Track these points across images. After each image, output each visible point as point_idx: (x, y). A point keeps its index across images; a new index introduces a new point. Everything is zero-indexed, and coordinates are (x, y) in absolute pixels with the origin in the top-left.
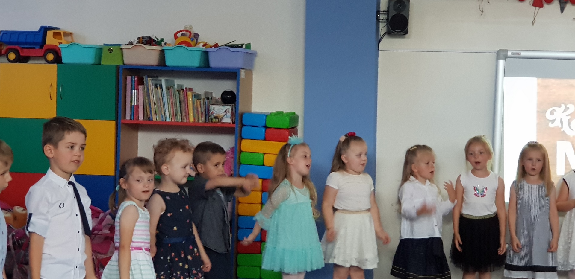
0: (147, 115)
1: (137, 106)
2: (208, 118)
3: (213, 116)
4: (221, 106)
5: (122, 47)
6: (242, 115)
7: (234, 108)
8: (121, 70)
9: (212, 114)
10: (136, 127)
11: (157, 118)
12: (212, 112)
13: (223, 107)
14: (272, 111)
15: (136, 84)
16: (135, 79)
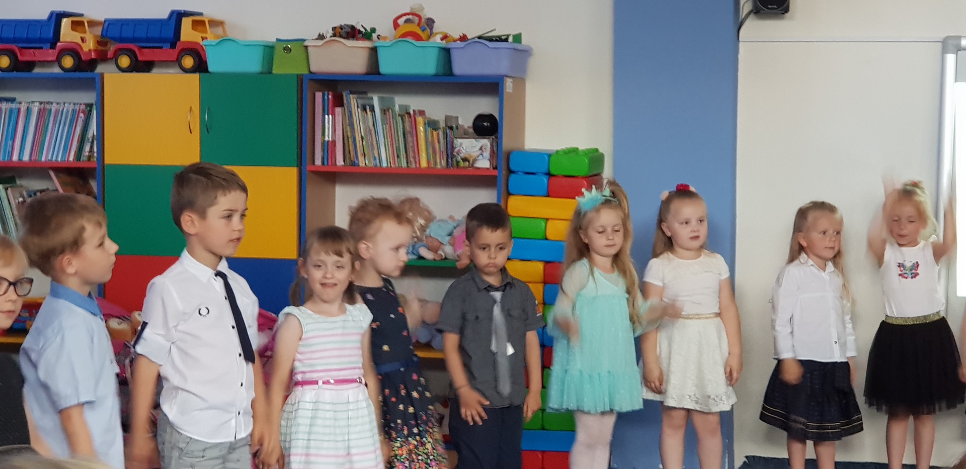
0: (350, 157)
1: (334, 142)
2: (452, 160)
3: (460, 158)
4: (473, 140)
5: (306, 43)
6: (508, 155)
7: (495, 143)
8: (306, 82)
9: (458, 154)
10: (332, 177)
11: (367, 162)
12: (459, 151)
13: (477, 141)
14: (559, 148)
15: (330, 105)
16: (328, 97)
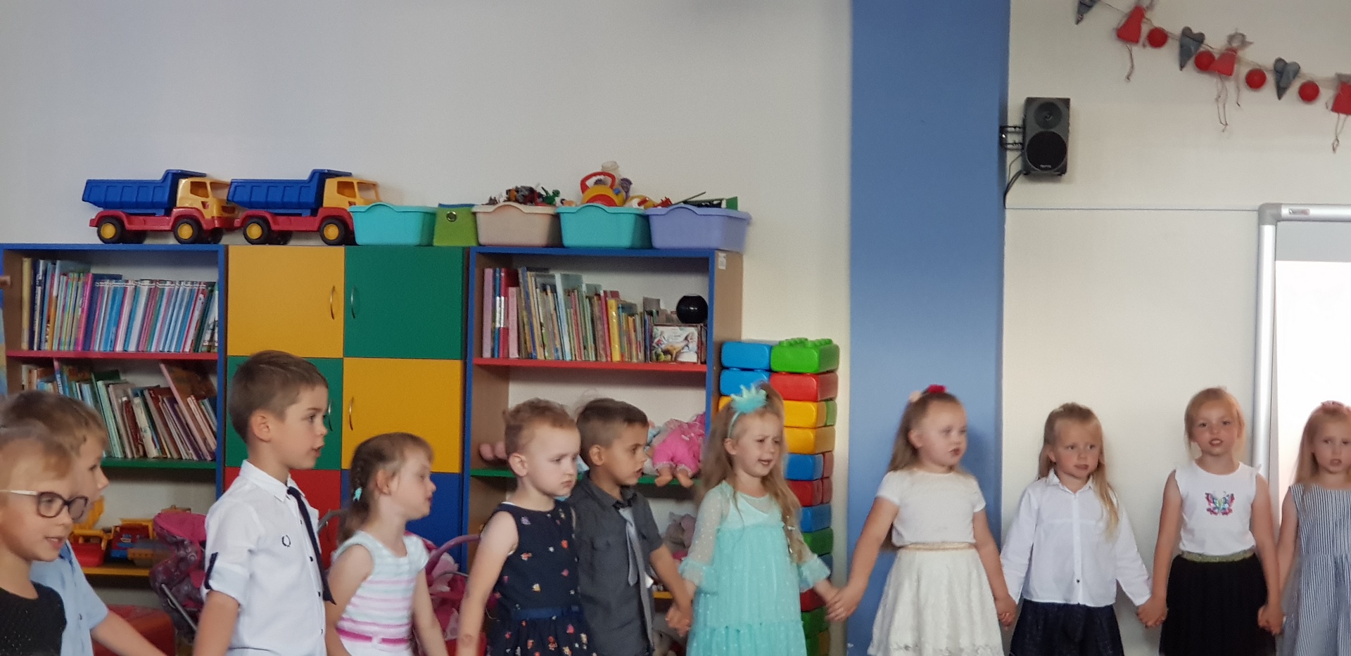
0: (526, 348)
1: (506, 330)
2: (651, 351)
3: (660, 350)
4: (677, 328)
5: (474, 210)
6: (720, 347)
7: (703, 333)
8: (473, 256)
9: (658, 345)
10: (504, 373)
11: (547, 354)
12: (659, 341)
13: (681, 330)
14: (783, 338)
15: (503, 283)
16: (500, 275)
